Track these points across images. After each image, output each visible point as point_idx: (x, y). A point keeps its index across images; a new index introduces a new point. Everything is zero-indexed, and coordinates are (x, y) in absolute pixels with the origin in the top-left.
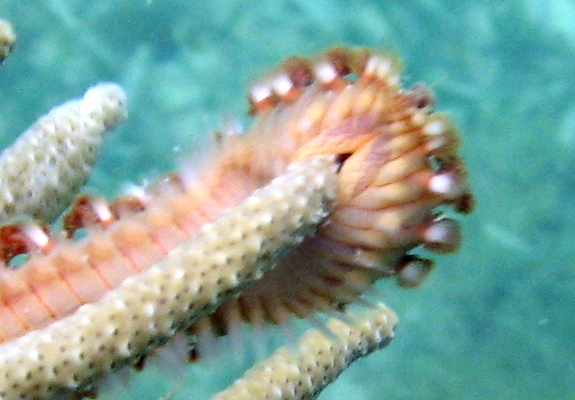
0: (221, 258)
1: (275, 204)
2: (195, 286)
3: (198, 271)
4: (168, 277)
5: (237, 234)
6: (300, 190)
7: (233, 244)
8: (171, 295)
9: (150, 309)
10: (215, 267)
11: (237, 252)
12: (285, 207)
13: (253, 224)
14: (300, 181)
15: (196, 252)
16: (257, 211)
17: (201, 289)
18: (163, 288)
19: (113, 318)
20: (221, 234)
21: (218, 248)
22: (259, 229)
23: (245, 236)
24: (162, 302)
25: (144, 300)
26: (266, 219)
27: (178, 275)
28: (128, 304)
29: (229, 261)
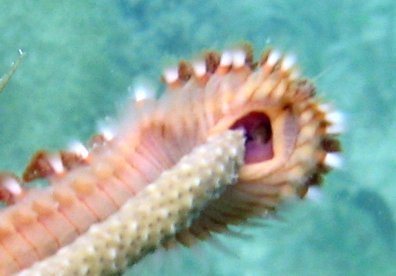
0: (164, 212)
1: (201, 169)
2: (145, 235)
3: (146, 223)
4: (125, 227)
5: (175, 194)
7: (171, 202)
8: (128, 242)
9: (113, 253)
10: (159, 219)
11: (175, 208)
12: (209, 172)
13: (187, 185)
14: (219, 151)
15: (145, 207)
16: (189, 175)
17: (150, 237)
18: (122, 237)
19: (86, 260)
21: (162, 205)
22: (191, 190)
23: (180, 196)
24: (121, 247)
25: (108, 245)
26: (196, 182)
27: (133, 226)
28: (96, 249)
29: (170, 215)
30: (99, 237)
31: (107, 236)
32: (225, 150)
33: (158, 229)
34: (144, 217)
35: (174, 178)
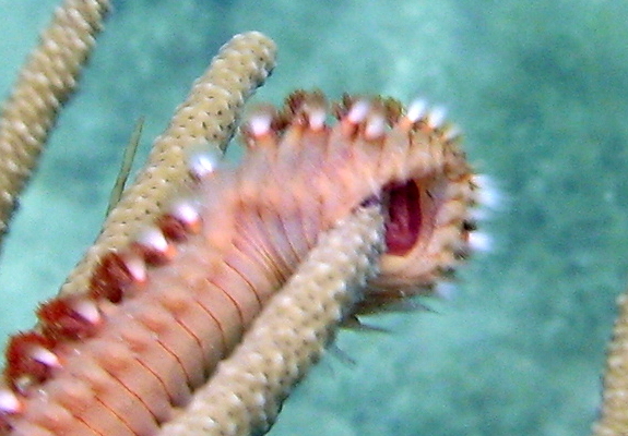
0: (310, 333)
2: (294, 366)
3: (291, 351)
4: (268, 361)
6: (361, 249)
7: (316, 317)
8: (275, 380)
9: (260, 398)
10: (306, 343)
12: (353, 269)
13: (330, 293)
16: (330, 278)
18: (267, 375)
19: (231, 414)
20: (303, 308)
21: (305, 324)
22: (336, 297)
23: (325, 307)
24: (268, 388)
25: (253, 389)
27: (278, 358)
28: (240, 396)
29: (318, 335)
30: (239, 380)
34: (288, 343)
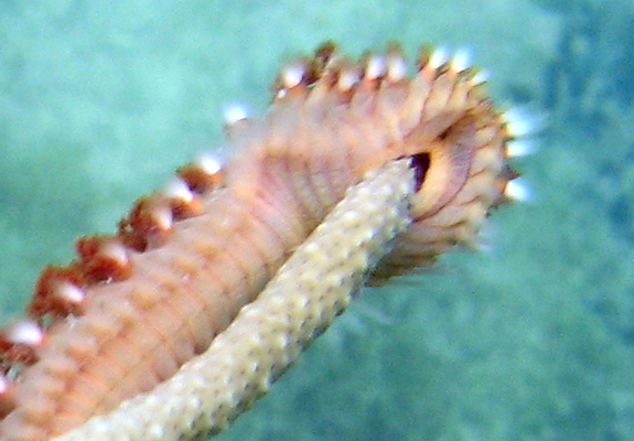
0: (335, 279)
1: (371, 217)
2: (317, 311)
3: (318, 294)
4: (291, 305)
5: (344, 254)
6: (389, 200)
7: (342, 264)
8: (299, 324)
9: (282, 341)
10: (330, 290)
11: (348, 272)
12: (380, 219)
13: (357, 241)
14: (386, 190)
15: (310, 275)
16: (357, 226)
17: (323, 313)
18: (290, 317)
19: (251, 354)
20: (329, 254)
21: (330, 270)
22: (362, 245)
23: (351, 255)
24: (290, 331)
25: (275, 331)
26: (368, 234)
28: (262, 337)
29: (343, 282)
31: (271, 319)
32: (394, 187)
33: (331, 302)
34: (312, 289)
35: (339, 232)
